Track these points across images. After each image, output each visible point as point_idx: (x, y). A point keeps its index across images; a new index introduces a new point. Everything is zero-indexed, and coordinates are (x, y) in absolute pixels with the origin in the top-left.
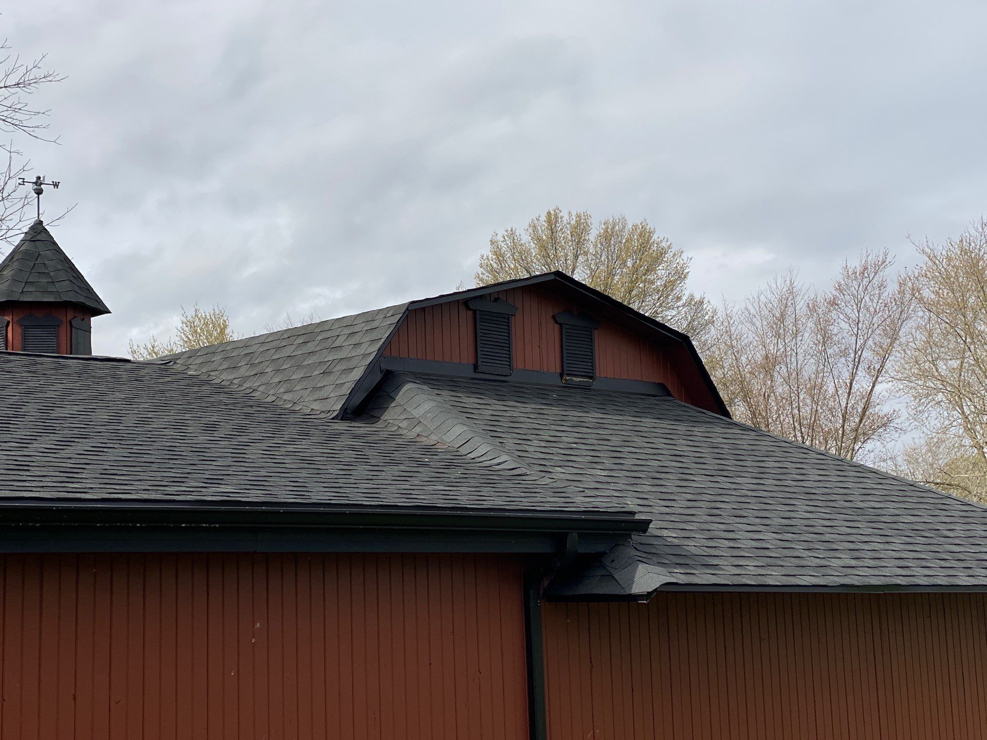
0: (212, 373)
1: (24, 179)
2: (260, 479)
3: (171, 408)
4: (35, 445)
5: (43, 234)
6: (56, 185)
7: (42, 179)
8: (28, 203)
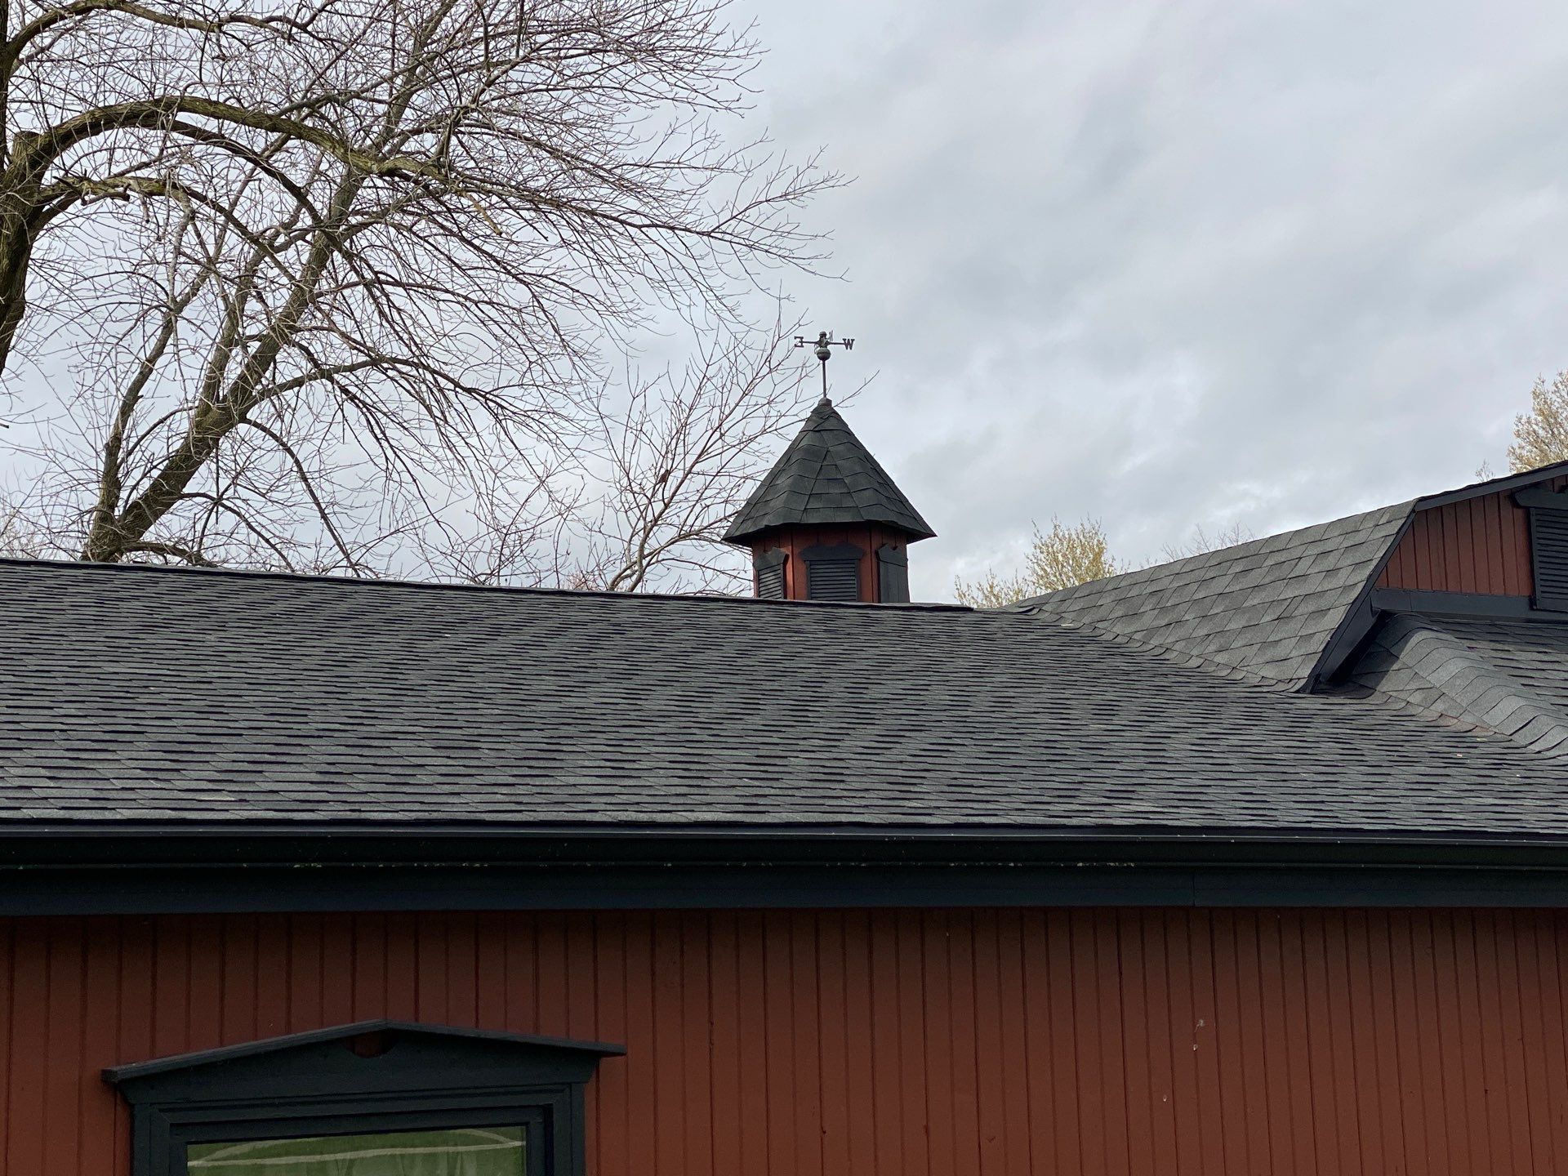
0: (1099, 625)
1: (802, 338)
2: (1193, 790)
3: (1042, 681)
4: (847, 743)
5: (833, 420)
6: (848, 344)
7: (828, 336)
8: (806, 375)
